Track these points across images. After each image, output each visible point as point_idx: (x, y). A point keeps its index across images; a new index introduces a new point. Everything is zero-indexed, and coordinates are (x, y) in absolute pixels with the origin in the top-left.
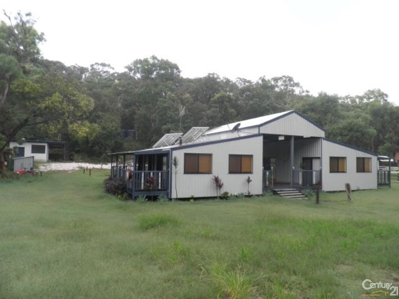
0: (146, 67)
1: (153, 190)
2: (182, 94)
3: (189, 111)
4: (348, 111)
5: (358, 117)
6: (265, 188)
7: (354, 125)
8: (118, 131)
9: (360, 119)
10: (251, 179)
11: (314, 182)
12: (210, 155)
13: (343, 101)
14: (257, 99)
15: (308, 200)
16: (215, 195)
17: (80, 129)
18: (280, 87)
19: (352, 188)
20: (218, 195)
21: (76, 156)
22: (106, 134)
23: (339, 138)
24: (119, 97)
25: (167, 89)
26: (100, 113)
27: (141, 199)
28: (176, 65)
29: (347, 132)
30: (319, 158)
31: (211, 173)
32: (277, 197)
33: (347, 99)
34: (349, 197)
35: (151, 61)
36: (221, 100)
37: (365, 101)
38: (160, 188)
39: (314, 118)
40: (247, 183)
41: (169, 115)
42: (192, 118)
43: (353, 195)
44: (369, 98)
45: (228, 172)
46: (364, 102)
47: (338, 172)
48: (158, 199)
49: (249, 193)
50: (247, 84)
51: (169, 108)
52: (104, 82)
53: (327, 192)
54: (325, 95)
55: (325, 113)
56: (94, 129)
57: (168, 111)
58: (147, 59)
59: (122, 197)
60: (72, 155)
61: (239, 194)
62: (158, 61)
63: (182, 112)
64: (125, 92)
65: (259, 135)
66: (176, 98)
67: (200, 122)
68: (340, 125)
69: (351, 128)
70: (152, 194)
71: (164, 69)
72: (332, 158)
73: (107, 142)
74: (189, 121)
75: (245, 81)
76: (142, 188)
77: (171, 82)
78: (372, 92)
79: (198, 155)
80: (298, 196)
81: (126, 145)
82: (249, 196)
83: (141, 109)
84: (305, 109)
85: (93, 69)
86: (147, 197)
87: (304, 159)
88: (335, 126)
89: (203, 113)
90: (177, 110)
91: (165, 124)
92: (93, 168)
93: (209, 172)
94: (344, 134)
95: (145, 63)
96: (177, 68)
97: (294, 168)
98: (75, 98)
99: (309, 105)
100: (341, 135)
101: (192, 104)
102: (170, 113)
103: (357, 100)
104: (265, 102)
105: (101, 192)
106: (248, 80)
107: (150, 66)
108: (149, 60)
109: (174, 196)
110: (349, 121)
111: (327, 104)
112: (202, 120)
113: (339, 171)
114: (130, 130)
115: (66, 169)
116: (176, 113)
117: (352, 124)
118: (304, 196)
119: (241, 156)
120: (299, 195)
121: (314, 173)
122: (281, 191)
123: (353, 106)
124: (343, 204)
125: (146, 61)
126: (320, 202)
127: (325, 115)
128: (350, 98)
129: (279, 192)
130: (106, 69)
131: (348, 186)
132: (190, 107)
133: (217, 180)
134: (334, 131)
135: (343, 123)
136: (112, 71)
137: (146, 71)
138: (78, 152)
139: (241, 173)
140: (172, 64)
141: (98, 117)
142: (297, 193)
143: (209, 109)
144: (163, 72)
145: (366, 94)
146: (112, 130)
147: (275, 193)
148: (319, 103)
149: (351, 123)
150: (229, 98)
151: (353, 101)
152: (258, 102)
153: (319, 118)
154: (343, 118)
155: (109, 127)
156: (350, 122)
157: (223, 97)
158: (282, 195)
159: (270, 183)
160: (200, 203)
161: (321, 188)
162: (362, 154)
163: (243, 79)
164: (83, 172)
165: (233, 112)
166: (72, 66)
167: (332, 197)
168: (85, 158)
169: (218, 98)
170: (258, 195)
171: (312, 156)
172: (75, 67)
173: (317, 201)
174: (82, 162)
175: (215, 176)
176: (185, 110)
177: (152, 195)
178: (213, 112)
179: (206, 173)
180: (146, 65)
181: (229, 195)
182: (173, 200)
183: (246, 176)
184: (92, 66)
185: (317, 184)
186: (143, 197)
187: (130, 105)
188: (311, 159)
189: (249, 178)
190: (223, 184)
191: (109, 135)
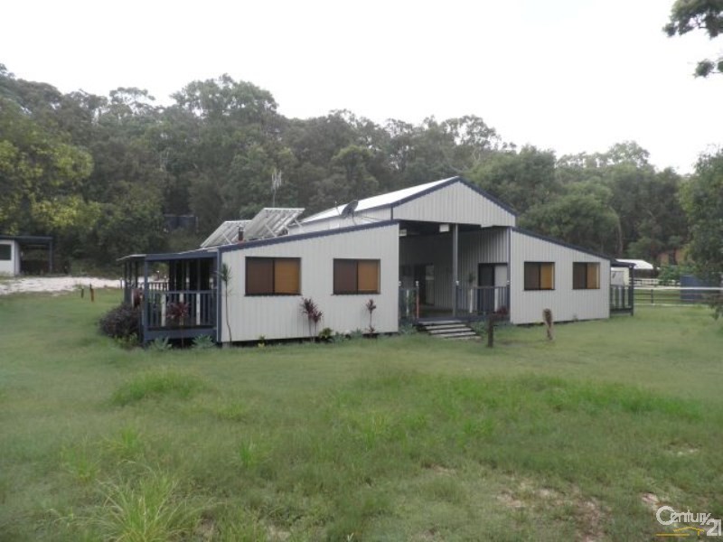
0: (210, 96)
1: (185, 328)
2: (277, 148)
3: (290, 180)
4: (579, 180)
5: (590, 191)
6: (403, 320)
7: (582, 206)
8: (156, 217)
9: (592, 195)
10: (375, 304)
11: (496, 307)
12: (297, 261)
13: (574, 162)
14: (423, 159)
15: (478, 341)
16: (307, 335)
17: (58, 212)
18: (461, 136)
19: (555, 318)
20: (313, 335)
21: (74, 265)
22: (131, 222)
23: (555, 228)
24: (161, 153)
25: (250, 138)
26: (124, 184)
27: (161, 344)
28: (268, 93)
29: (568, 218)
30: (505, 264)
31: (299, 294)
32: (423, 336)
33: (581, 160)
34: (549, 335)
35: (221, 85)
36: (351, 161)
37: (611, 162)
38: (198, 322)
39: (513, 193)
40: (368, 311)
41: (253, 188)
42: (296, 193)
43: (556, 331)
44: (617, 158)
45: (332, 292)
46: (608, 164)
47: (540, 289)
48: (194, 343)
49: (372, 330)
50: (406, 131)
51: (254, 174)
52: (134, 123)
53: (519, 325)
54: (534, 150)
55: (534, 183)
56: (92, 210)
57: (252, 179)
58: (212, 80)
59: (127, 341)
60: (67, 264)
61: (353, 332)
62: (235, 84)
63: (277, 182)
64: (173, 143)
65: (392, 222)
66: (267, 155)
67: (311, 199)
68: (558, 205)
69: (576, 212)
70: (183, 335)
71: (245, 100)
72: (527, 264)
73: (133, 239)
74: (290, 197)
75: (401, 124)
76: (163, 323)
77: (258, 125)
78: (622, 147)
79: (273, 260)
80: (462, 334)
81: (173, 243)
82: (373, 335)
83: (202, 175)
84: (497, 176)
85: (115, 99)
86: (170, 341)
87: (481, 266)
88: (550, 207)
89: (317, 183)
90: (268, 178)
91: (246, 205)
92: (106, 287)
93: (297, 292)
94: (563, 221)
95: (208, 88)
96: (271, 100)
97: (457, 282)
98: (46, 152)
99: (505, 168)
100: (559, 222)
101: (296, 167)
102: (255, 183)
103: (598, 161)
104: (437, 165)
105: (92, 332)
106: (407, 123)
107: (218, 95)
108: (216, 82)
109: (225, 338)
110: (574, 197)
111: (535, 167)
112: (315, 197)
113: (542, 286)
114: (185, 216)
115: (50, 290)
116: (267, 183)
117: (580, 203)
118: (474, 333)
119: (356, 262)
120: (465, 331)
121: (496, 291)
122: (433, 325)
123: (588, 172)
124: (536, 347)
125: (211, 84)
126: (494, 343)
127: (533, 186)
128: (587, 157)
129: (428, 328)
130: (142, 99)
131: (548, 314)
132: (292, 173)
133: (308, 307)
134: (546, 216)
135: (562, 202)
136: (154, 104)
137: (211, 104)
138: (79, 257)
139: (357, 292)
140: (260, 91)
141: (120, 191)
142: (462, 328)
143: (328, 177)
144: (243, 106)
145: (612, 150)
146: (142, 215)
147: (421, 329)
148: (522, 166)
149: (577, 201)
150: (364, 156)
151: (591, 162)
152: (424, 164)
153: (522, 191)
154: (565, 192)
155: (136, 210)
156: (574, 199)
157: (354, 154)
158: (433, 332)
159: (413, 311)
160: (277, 350)
161: (508, 319)
162: (583, 257)
163: (399, 121)
164: (80, 294)
165: (371, 182)
166: (73, 93)
167: (523, 335)
168: (92, 268)
169: (346, 156)
170: (390, 334)
171: (495, 262)
172: (78, 95)
173: (490, 344)
174: (85, 276)
175: (306, 300)
176: (282, 177)
177: (182, 337)
178: (336, 181)
179: (289, 294)
180: (210, 92)
181: (333, 334)
182: (225, 347)
183: (365, 299)
184: (113, 93)
185: (499, 312)
186: (164, 340)
187: (184, 169)
188: (492, 266)
189: (372, 302)
190: (320, 314)
191: (139, 225)
